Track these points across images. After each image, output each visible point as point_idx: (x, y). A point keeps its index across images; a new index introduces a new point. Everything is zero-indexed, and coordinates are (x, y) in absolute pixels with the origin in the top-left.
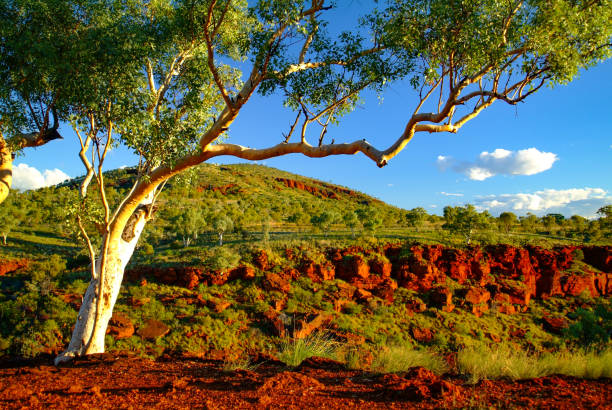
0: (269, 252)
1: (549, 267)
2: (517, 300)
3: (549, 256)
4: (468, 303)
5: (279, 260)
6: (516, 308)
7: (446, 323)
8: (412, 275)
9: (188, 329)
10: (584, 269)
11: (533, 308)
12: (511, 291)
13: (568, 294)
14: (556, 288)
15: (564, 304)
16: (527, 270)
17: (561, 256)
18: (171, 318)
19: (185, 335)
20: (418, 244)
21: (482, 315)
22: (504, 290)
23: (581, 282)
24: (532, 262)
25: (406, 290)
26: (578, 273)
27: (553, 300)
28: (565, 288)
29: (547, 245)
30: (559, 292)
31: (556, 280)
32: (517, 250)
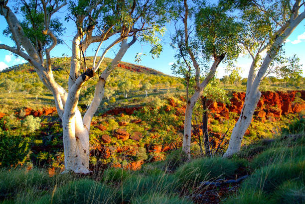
0: (173, 98)
1: (287, 101)
2: (276, 115)
3: (286, 95)
4: (259, 118)
5: (179, 102)
6: (276, 119)
7: (253, 127)
8: (235, 106)
9: (152, 135)
10: (301, 101)
11: (282, 118)
12: (274, 112)
13: (295, 112)
14: (290, 110)
15: (295, 116)
16: (278, 102)
17: (291, 96)
18: (143, 130)
19: (151, 137)
20: (235, 92)
21: (265, 123)
22: (271, 111)
23: (300, 106)
24: (280, 98)
25: (233, 113)
26: (298, 103)
27: (290, 115)
28: (294, 110)
29: (285, 90)
30: (291, 111)
31: (290, 106)
32: (274, 94)
